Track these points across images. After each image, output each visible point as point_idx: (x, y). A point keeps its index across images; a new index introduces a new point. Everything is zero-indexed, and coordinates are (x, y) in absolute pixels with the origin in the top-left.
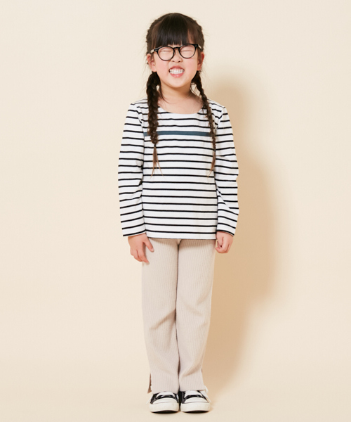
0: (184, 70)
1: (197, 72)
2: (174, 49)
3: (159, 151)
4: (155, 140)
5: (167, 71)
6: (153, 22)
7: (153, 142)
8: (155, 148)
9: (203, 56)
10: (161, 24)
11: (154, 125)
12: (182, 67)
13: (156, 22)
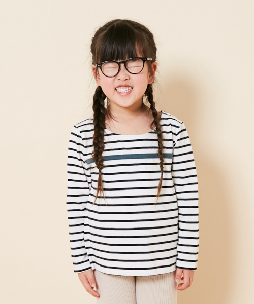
0: (132, 88)
1: (149, 85)
2: (119, 64)
3: (105, 178)
4: (100, 166)
5: (113, 89)
6: (97, 29)
7: (98, 168)
8: (101, 174)
9: (155, 67)
10: (106, 34)
11: (99, 148)
12: (130, 85)
13: (101, 30)
